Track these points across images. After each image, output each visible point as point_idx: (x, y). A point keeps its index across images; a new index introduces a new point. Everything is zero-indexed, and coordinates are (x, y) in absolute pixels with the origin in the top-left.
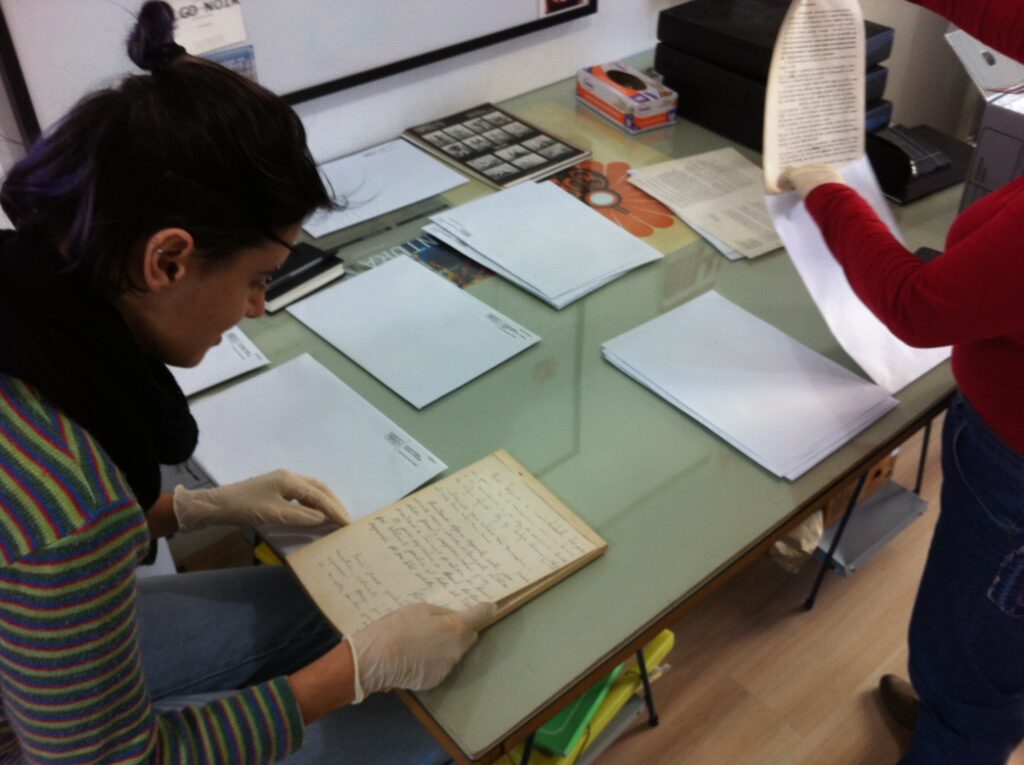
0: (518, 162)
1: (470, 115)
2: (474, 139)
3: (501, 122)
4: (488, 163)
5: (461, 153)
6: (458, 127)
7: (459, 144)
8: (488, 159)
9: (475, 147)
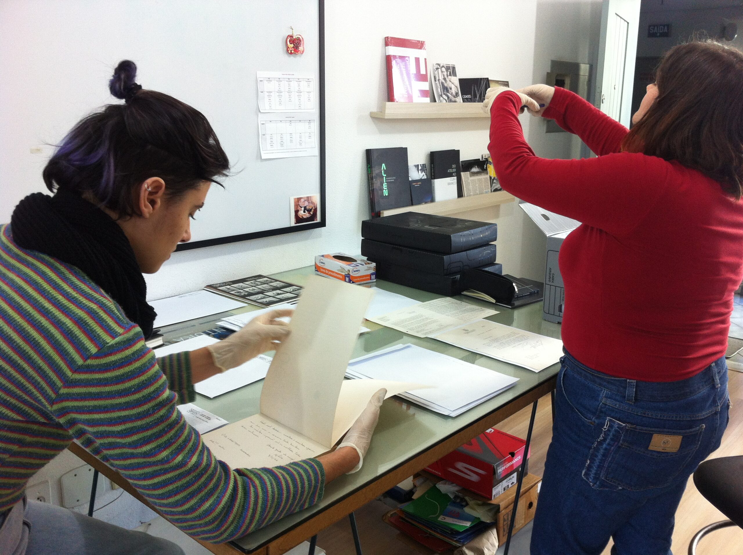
0: (278, 297)
1: (248, 280)
2: (251, 288)
3: (268, 282)
4: (260, 297)
5: (242, 294)
6: (241, 284)
7: (242, 291)
8: (260, 296)
9: (252, 291)
